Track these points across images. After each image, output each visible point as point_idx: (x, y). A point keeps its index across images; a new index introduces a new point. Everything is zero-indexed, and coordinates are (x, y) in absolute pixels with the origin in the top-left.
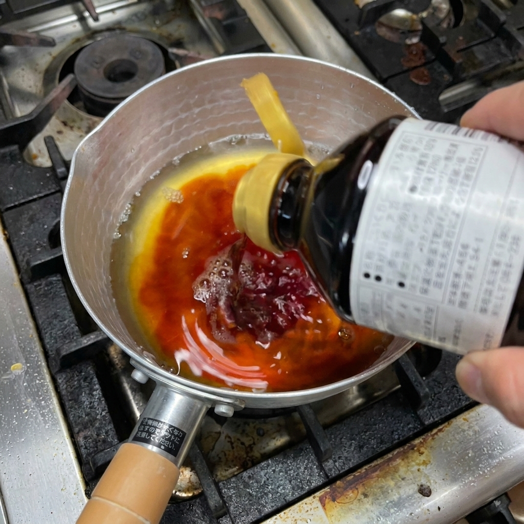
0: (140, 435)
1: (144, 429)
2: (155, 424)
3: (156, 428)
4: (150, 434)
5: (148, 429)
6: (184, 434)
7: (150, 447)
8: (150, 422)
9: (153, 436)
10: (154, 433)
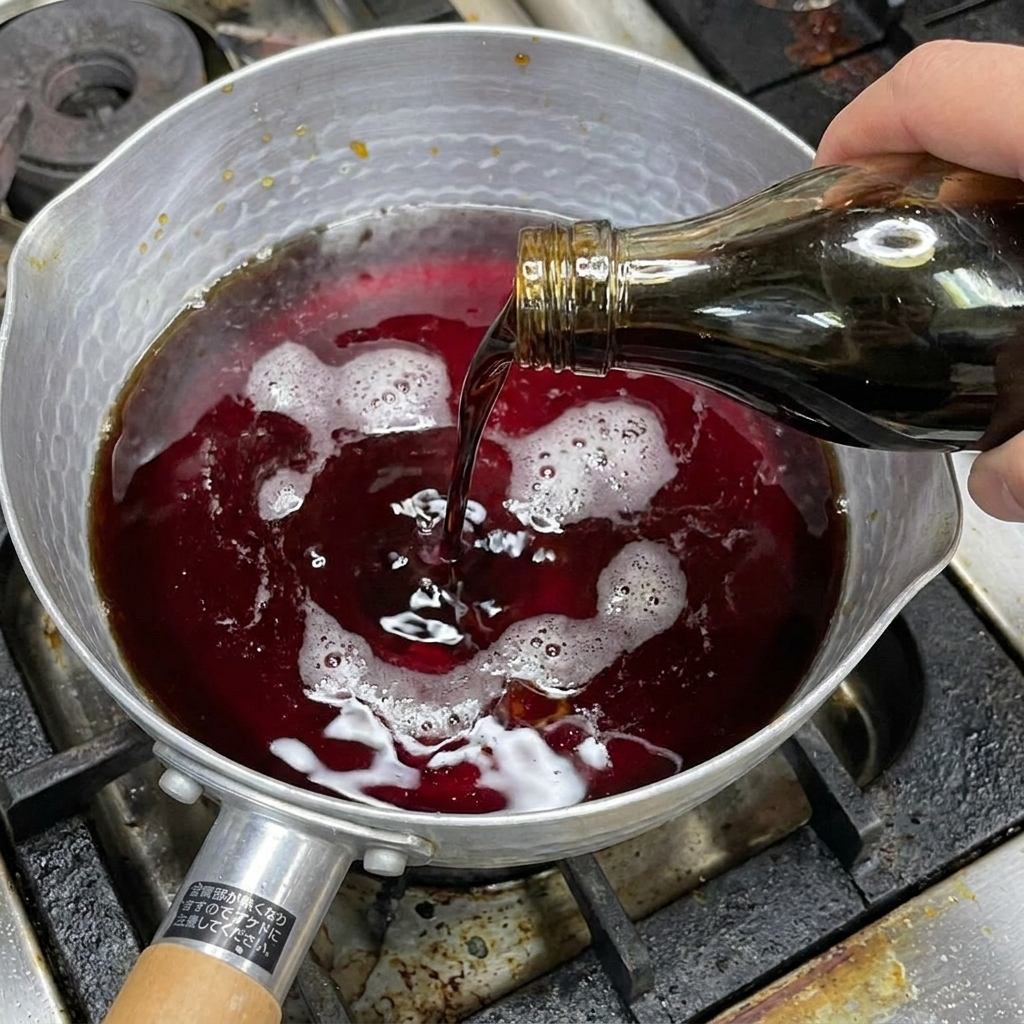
0: (185, 923)
1: (194, 906)
2: (221, 894)
3: (222, 903)
4: (207, 920)
5: (205, 906)
6: (291, 920)
7: (209, 949)
8: (207, 892)
9: (216, 922)
10: (217, 917)
